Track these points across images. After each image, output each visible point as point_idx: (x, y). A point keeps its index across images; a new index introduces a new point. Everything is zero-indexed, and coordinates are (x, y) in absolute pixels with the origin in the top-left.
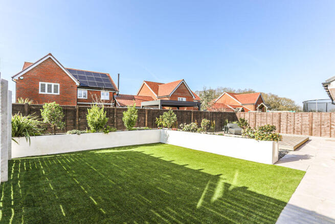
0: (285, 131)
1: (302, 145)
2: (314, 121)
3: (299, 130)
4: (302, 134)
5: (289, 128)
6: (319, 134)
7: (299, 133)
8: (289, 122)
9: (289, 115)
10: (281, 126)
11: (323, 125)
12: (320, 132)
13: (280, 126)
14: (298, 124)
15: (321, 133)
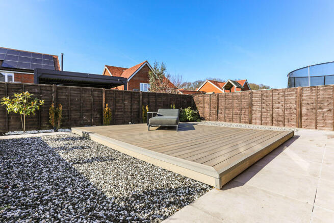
0: (258, 121)
1: (270, 153)
2: (304, 102)
3: (280, 118)
4: (284, 125)
5: (264, 115)
6: (314, 125)
7: (281, 123)
8: (264, 105)
9: (265, 94)
10: (253, 112)
11: (320, 108)
12: (314, 122)
13: (251, 112)
14: (278, 108)
15: (317, 123)
